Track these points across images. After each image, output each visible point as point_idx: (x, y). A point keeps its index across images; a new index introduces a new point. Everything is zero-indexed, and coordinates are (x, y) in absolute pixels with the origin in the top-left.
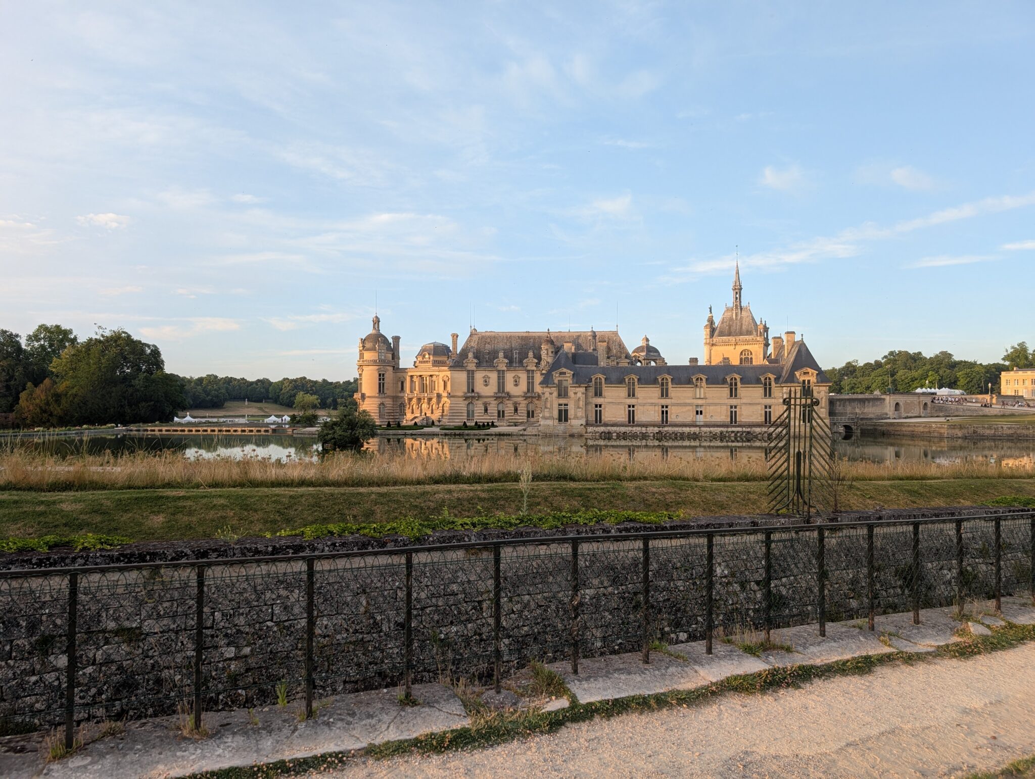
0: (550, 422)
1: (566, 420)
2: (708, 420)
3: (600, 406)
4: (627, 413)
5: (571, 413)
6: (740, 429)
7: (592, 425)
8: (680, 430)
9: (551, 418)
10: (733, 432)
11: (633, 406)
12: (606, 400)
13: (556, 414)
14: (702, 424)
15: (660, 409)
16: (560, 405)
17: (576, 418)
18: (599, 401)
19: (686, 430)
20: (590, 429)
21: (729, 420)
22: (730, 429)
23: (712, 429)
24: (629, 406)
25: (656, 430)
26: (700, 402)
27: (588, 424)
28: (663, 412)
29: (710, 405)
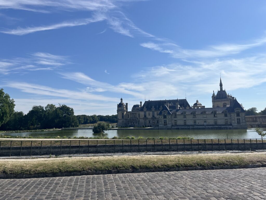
0: (161, 125)
1: (166, 125)
2: (208, 124)
3: (176, 120)
4: (184, 122)
5: (167, 122)
6: (217, 127)
7: (173, 126)
8: (199, 127)
9: (162, 124)
10: (215, 127)
11: (186, 120)
12: (178, 119)
13: (163, 123)
14: (206, 125)
15: (194, 121)
16: (164, 120)
17: (169, 124)
18: (176, 119)
19: (201, 127)
20: (173, 127)
21: (214, 124)
22: (214, 127)
23: (209, 127)
24: (184, 120)
25: (192, 127)
26: (205, 119)
27: (172, 126)
28: (194, 122)
29: (208, 119)
